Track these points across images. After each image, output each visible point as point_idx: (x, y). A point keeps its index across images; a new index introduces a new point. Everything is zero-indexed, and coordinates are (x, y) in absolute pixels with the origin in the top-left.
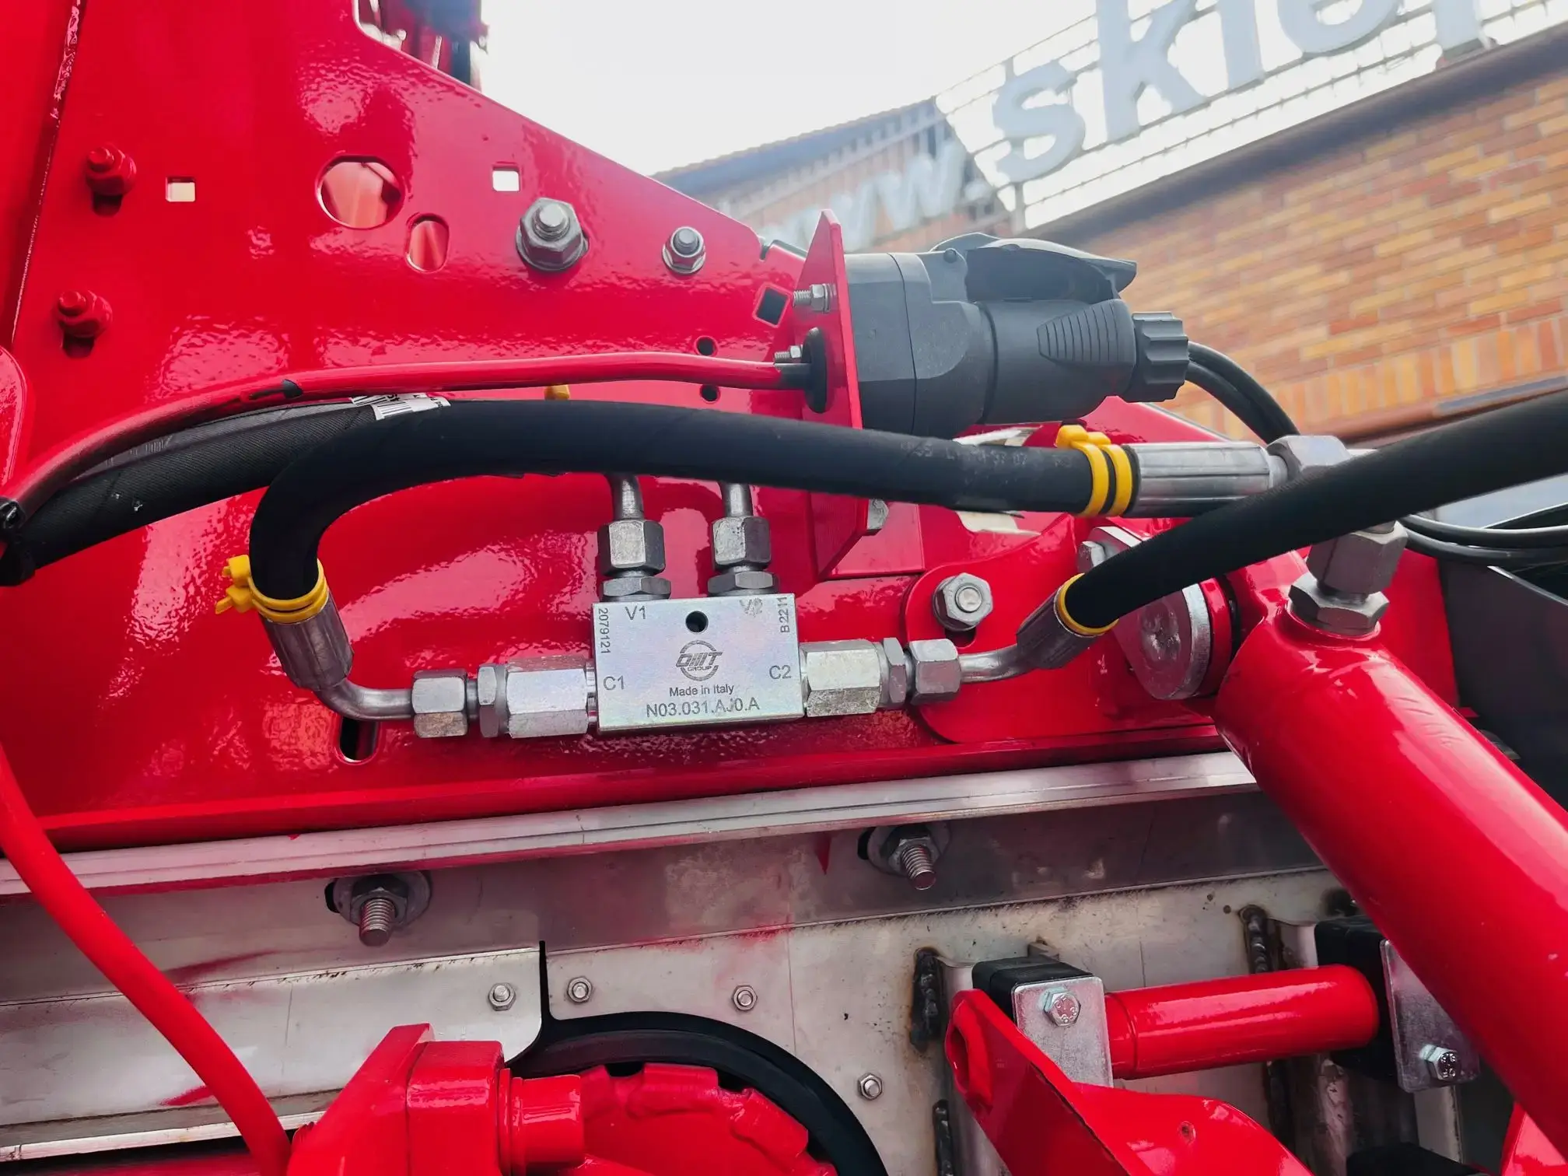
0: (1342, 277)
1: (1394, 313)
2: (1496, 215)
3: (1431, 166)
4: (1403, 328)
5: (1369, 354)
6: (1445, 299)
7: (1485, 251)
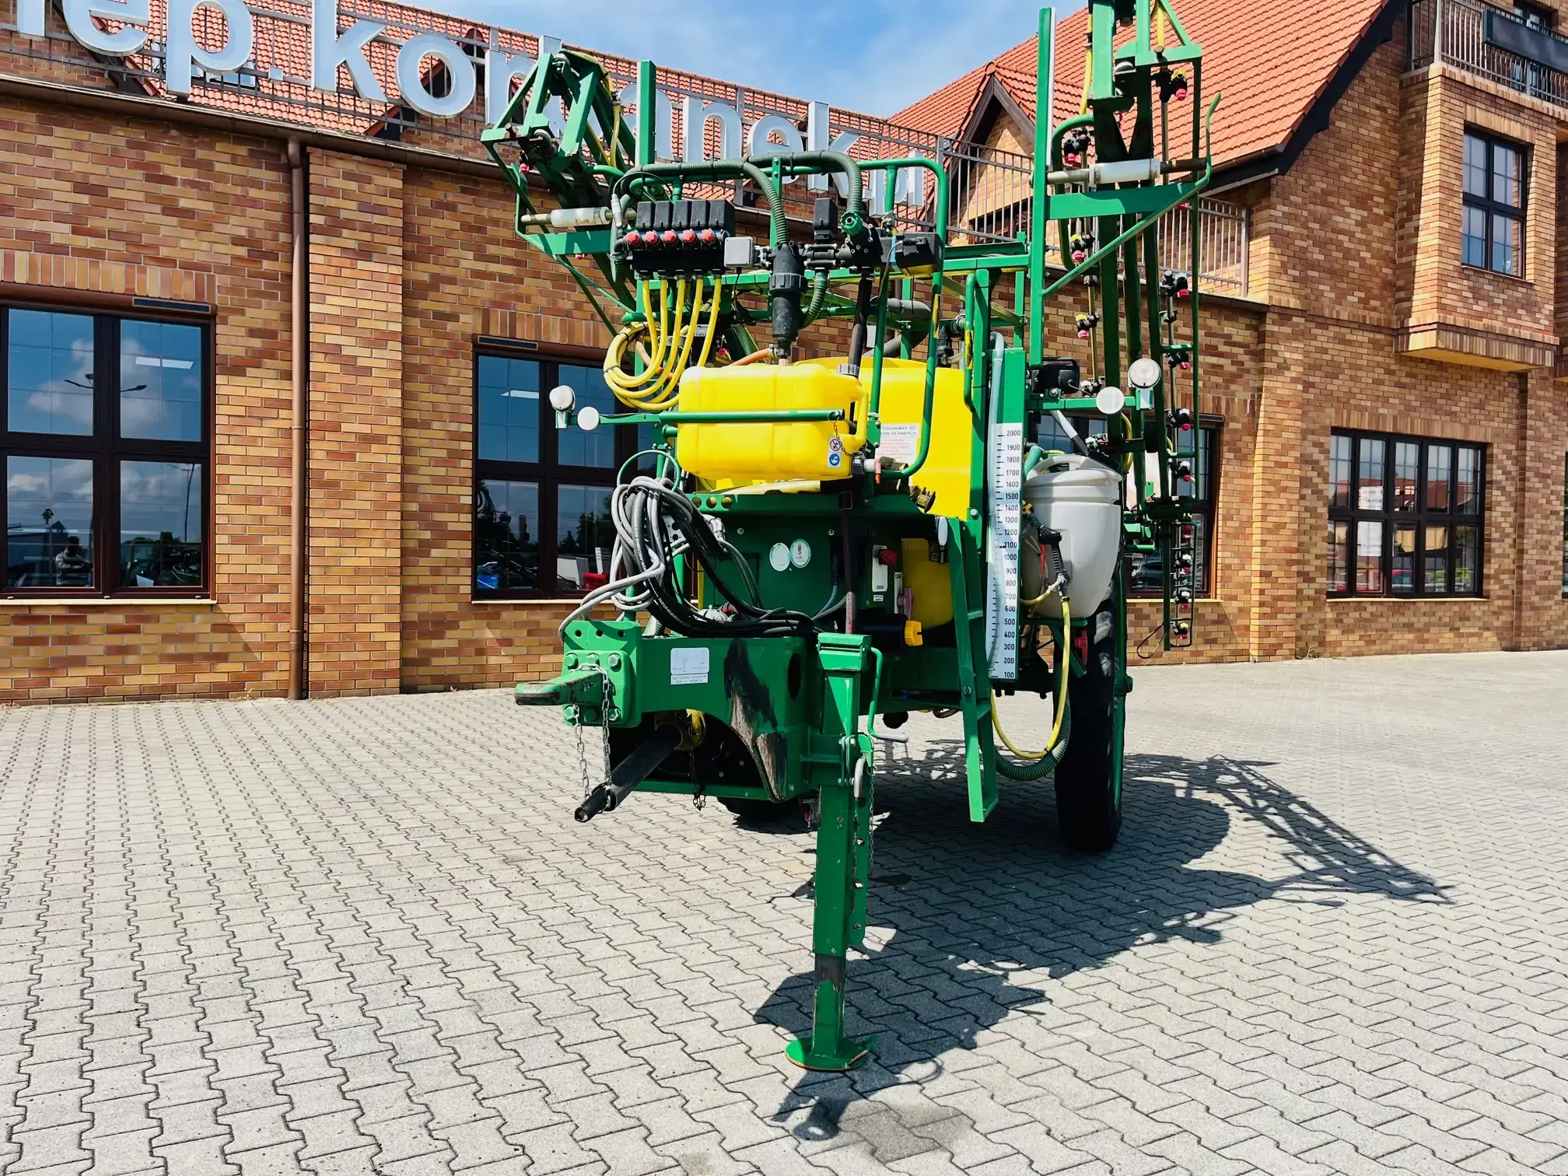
0: (85, 199)
1: (115, 235)
2: (183, 203)
3: (150, 156)
4: (120, 246)
5: (96, 254)
6: (145, 239)
7: (174, 221)
